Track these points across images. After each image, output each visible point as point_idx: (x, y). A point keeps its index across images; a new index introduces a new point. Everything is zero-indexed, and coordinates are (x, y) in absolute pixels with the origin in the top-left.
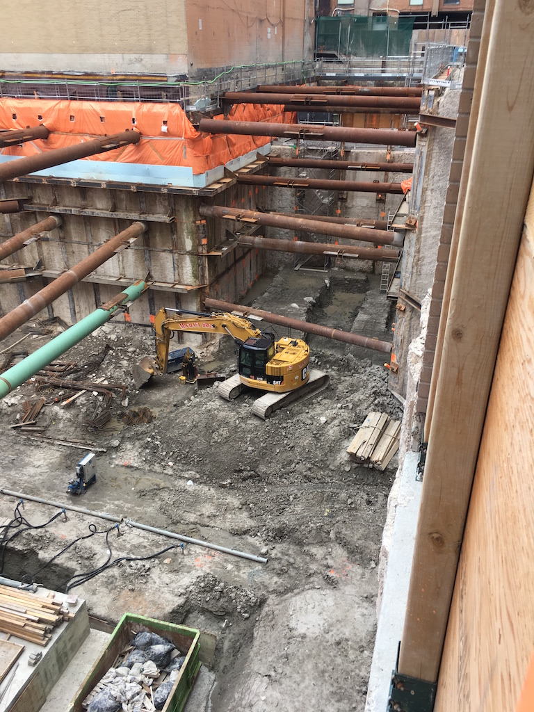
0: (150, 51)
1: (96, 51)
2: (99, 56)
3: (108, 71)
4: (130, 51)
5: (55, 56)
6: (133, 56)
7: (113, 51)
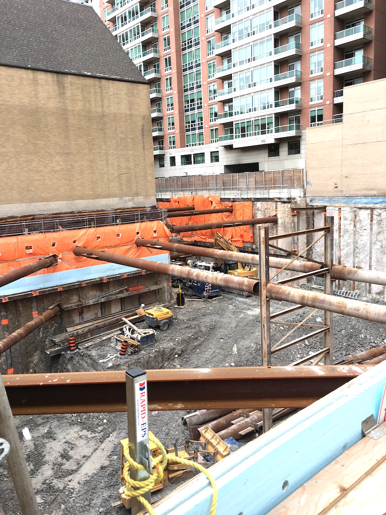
0: (137, 194)
1: (105, 197)
2: (106, 199)
3: (112, 208)
4: (126, 195)
5: (77, 201)
6: (127, 198)
7: (115, 196)
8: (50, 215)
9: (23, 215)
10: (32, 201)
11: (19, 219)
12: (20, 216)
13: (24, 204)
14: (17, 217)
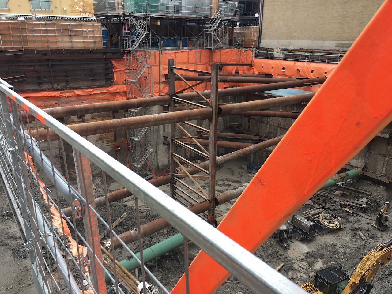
8: (323, 50)
9: (308, 48)
10: (315, 39)
11: (305, 51)
12: (306, 49)
13: (310, 41)
14: (304, 50)
